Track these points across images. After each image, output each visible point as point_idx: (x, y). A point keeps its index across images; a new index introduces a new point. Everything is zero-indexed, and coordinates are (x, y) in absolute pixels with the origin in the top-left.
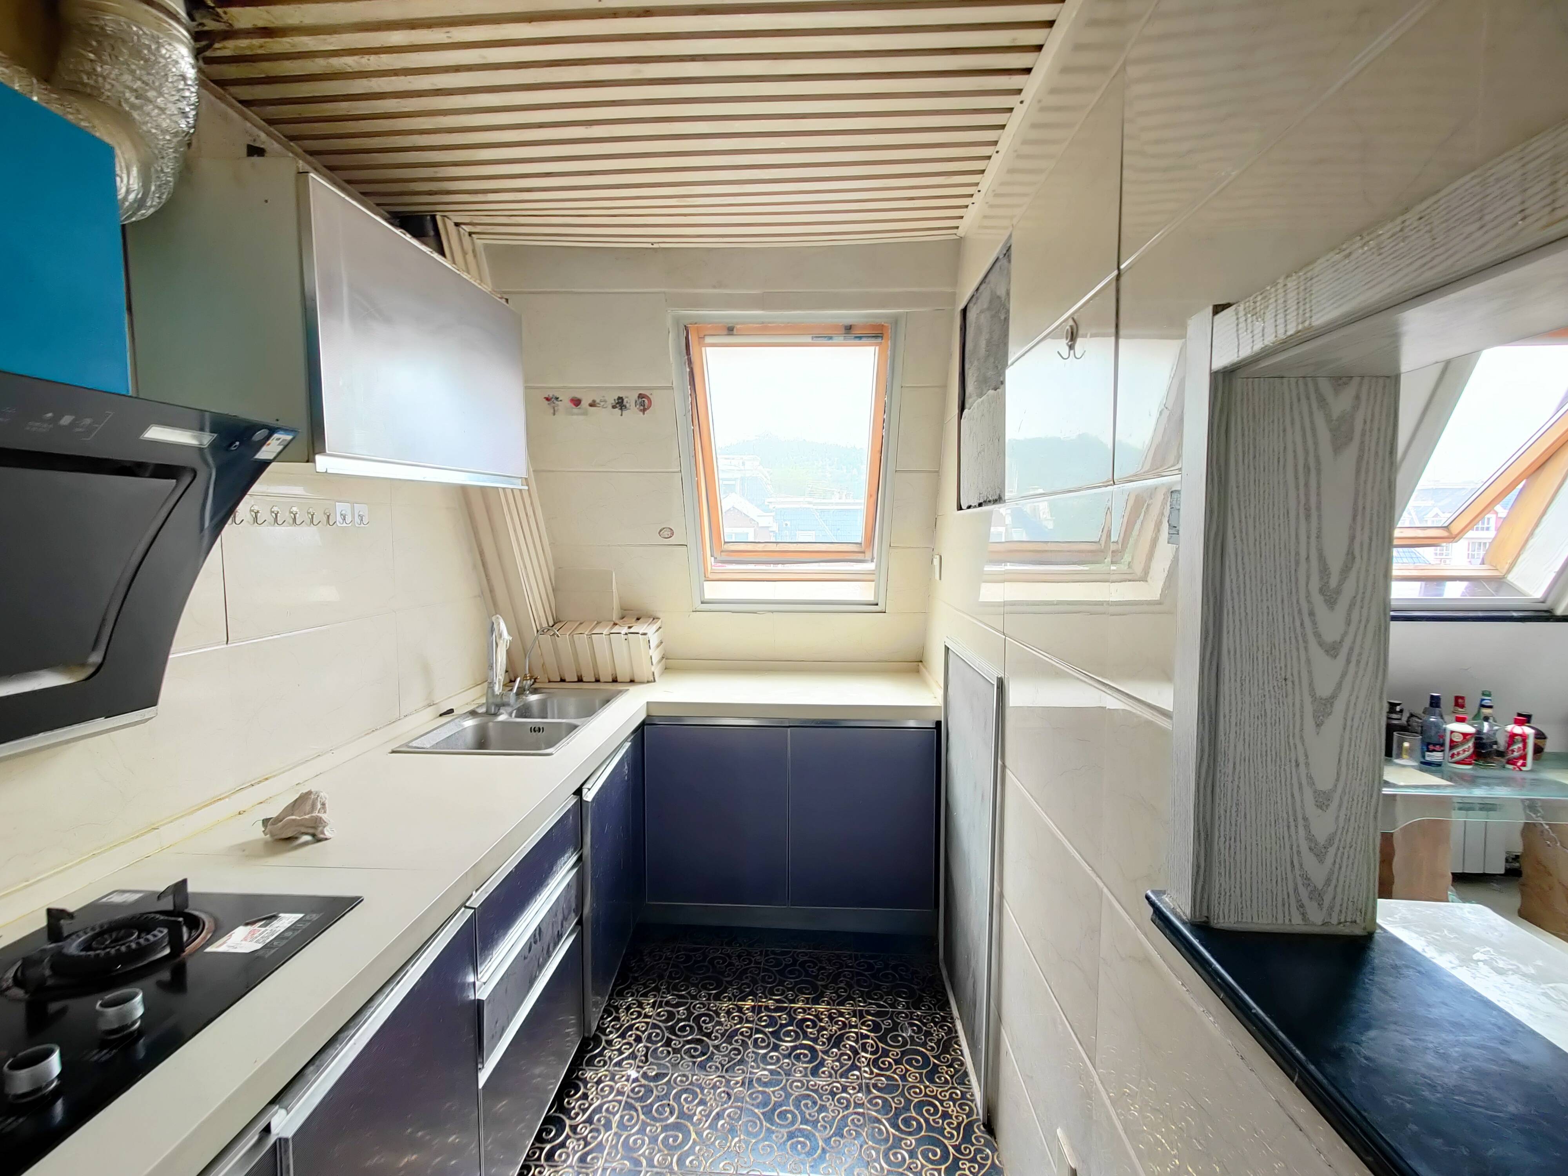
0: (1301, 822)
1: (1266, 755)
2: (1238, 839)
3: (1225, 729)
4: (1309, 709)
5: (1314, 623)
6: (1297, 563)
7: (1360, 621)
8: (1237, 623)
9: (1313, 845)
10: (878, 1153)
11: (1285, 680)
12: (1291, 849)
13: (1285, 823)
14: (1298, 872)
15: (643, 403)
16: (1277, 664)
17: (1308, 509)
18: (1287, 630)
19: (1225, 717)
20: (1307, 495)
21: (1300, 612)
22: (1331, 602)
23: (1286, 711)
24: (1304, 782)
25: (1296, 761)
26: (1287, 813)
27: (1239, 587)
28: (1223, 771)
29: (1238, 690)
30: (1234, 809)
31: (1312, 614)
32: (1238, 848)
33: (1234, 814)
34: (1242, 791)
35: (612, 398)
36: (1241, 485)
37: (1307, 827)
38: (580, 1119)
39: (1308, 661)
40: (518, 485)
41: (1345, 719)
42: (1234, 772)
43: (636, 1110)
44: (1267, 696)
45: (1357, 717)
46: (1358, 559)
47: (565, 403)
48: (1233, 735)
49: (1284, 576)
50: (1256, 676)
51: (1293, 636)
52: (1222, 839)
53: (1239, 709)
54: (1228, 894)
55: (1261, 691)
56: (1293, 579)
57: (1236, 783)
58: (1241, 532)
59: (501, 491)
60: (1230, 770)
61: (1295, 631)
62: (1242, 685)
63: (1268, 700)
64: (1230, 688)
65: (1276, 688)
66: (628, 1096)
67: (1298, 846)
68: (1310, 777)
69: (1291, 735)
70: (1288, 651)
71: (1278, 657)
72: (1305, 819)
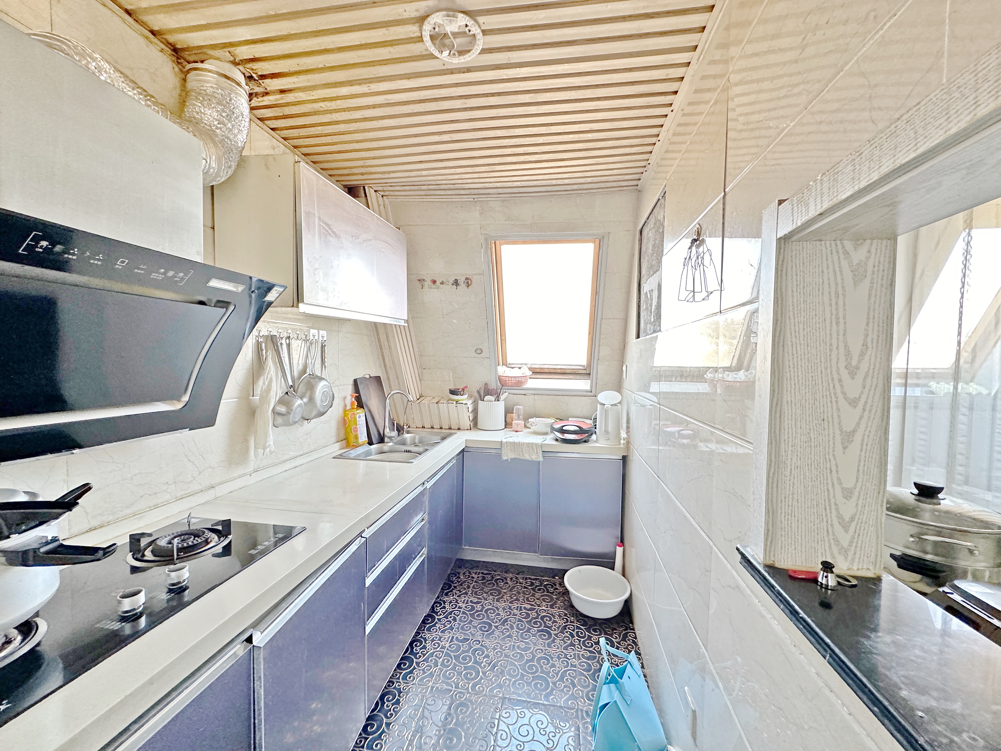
0: (833, 507)
1: (811, 465)
2: (793, 514)
3: (785, 449)
4: (838, 438)
5: (842, 386)
6: (831, 350)
7: (871, 386)
8: (793, 386)
9: (841, 521)
10: (583, 693)
11: (823, 420)
12: (827, 522)
13: (823, 506)
14: (831, 537)
15: (468, 283)
16: (818, 410)
17: (837, 319)
18: (824, 390)
19: (785, 441)
20: (837, 309)
21: (833, 379)
22: (853, 375)
23: (824, 439)
24: (835, 482)
25: (830, 469)
26: (825, 500)
27: (794, 364)
28: (784, 474)
29: (793, 425)
30: (791, 496)
31: (840, 381)
32: (793, 521)
33: (790, 499)
34: (795, 487)
35: (452, 280)
36: (795, 304)
37: (837, 510)
38: (421, 659)
39: (838, 409)
40: (402, 323)
41: (862, 445)
42: (790, 475)
43: (451, 658)
44: (812, 430)
45: (870, 444)
46: (870, 349)
47: (428, 283)
48: (790, 452)
49: (822, 358)
50: (804, 417)
51: (828, 393)
52: (783, 515)
53: (794, 437)
54: (787, 548)
55: (808, 426)
56: (828, 360)
57: (792, 481)
58: (795, 332)
59: (394, 326)
60: (788, 473)
61: (829, 390)
62: (796, 422)
63: (812, 432)
64: (788, 424)
65: (818, 425)
66: (447, 649)
67: (832, 521)
68: (839, 479)
69: (827, 454)
70: (825, 403)
71: (818, 406)
72: (836, 504)
